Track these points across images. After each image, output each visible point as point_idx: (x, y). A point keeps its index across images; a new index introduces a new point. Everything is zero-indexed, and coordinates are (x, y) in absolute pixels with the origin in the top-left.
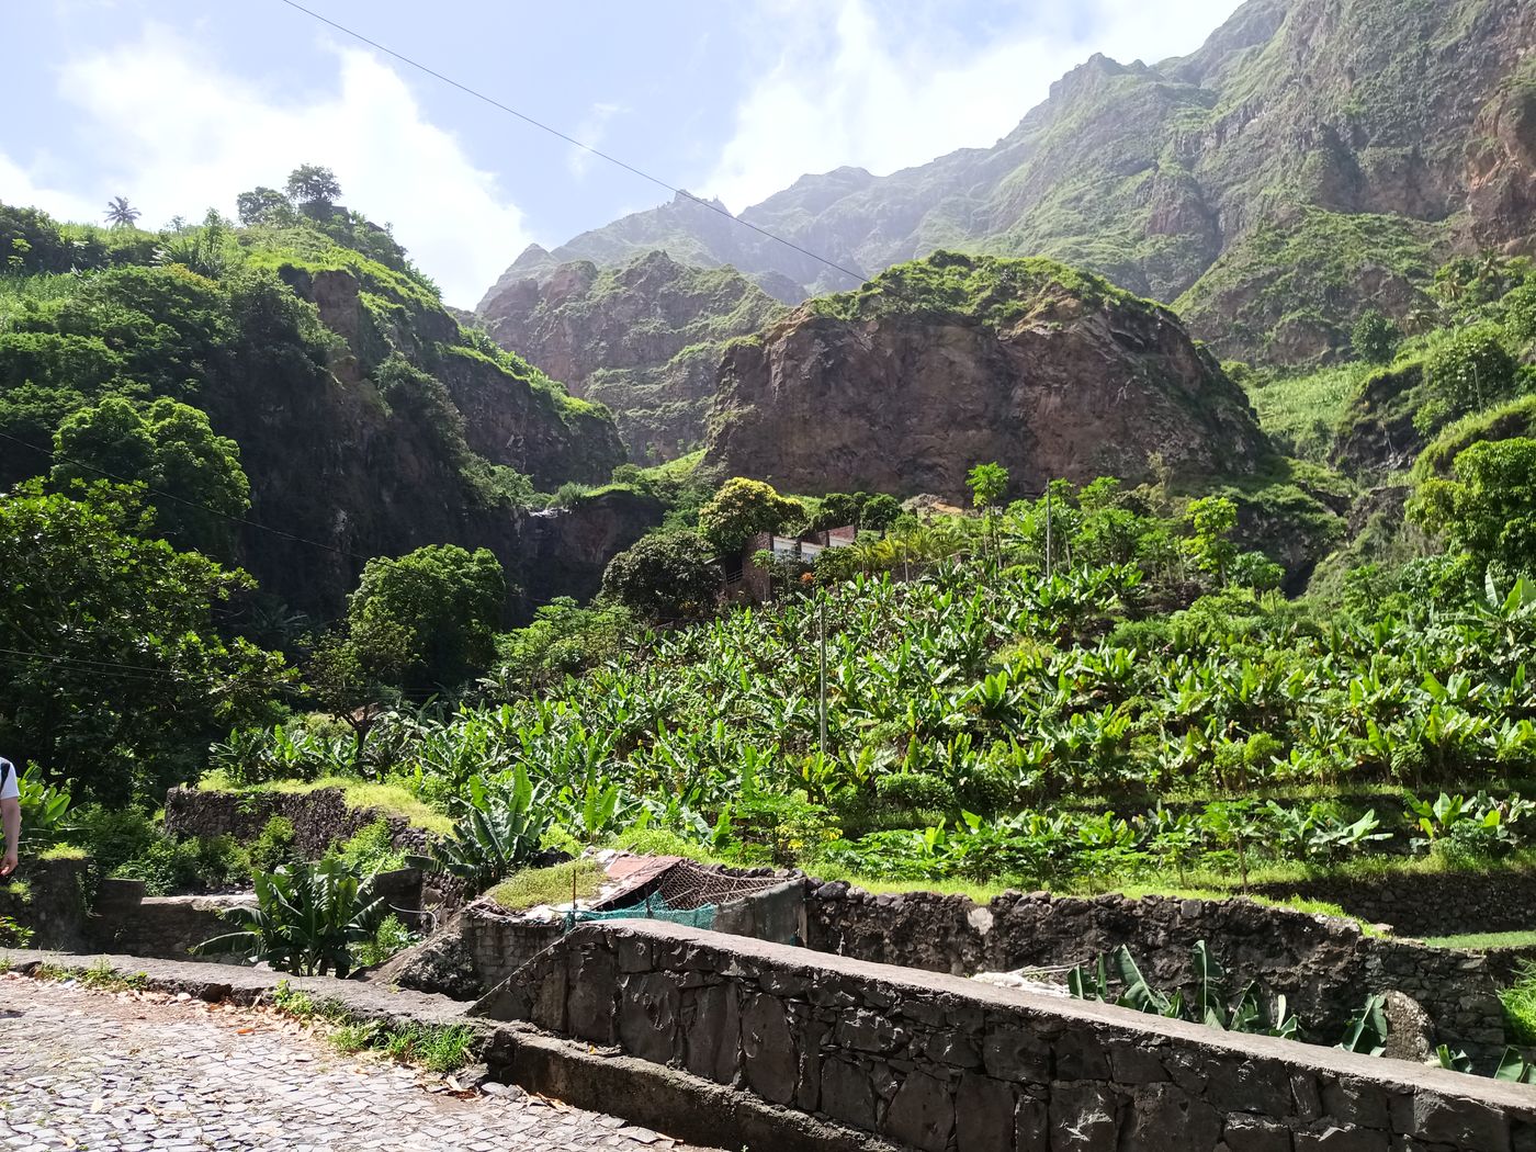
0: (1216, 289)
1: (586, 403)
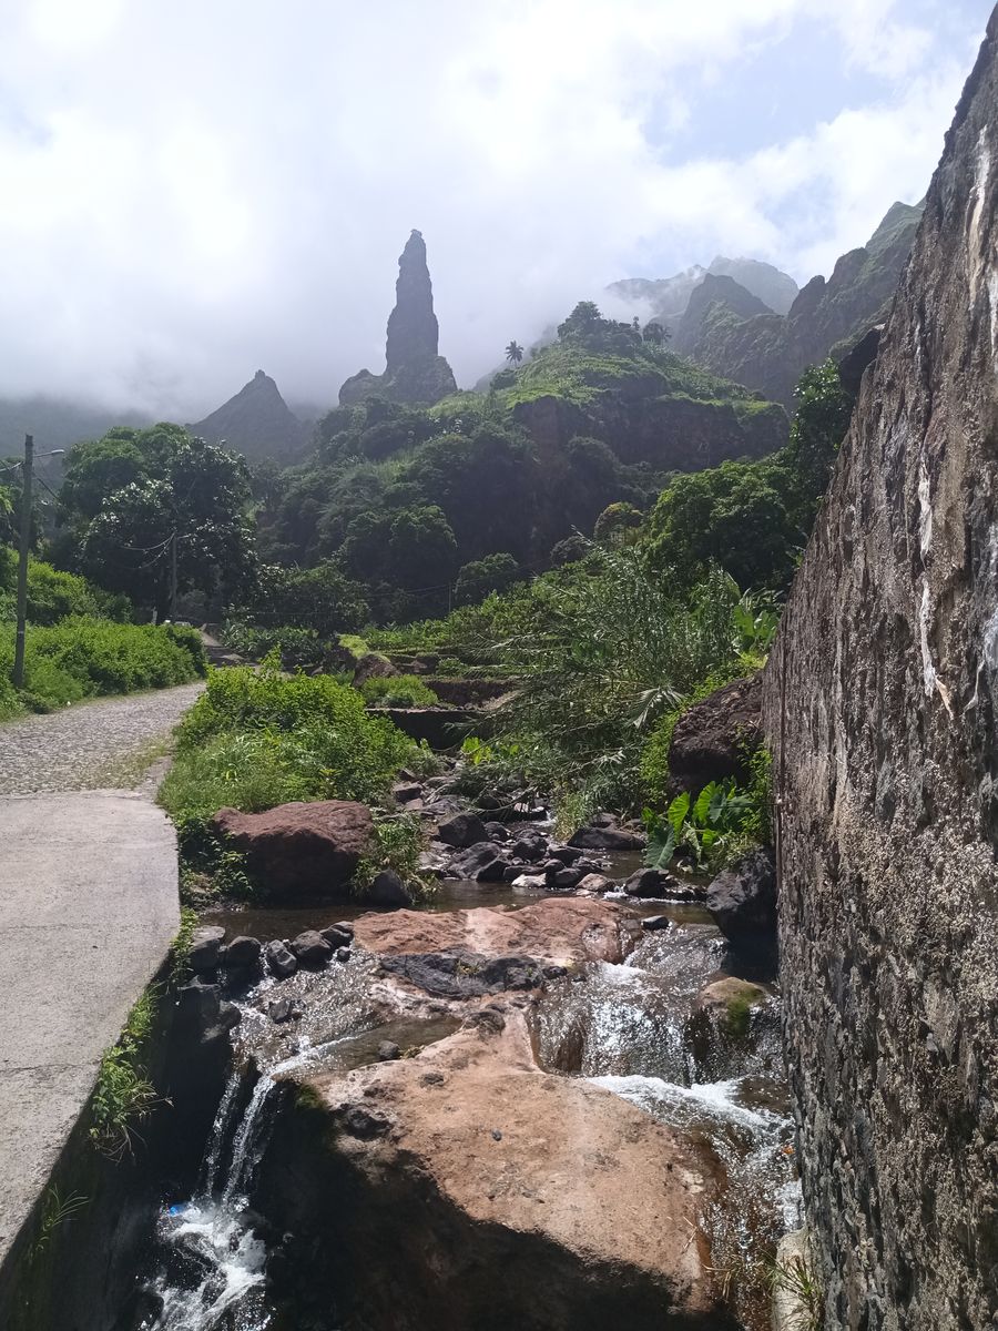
1: (766, 404)
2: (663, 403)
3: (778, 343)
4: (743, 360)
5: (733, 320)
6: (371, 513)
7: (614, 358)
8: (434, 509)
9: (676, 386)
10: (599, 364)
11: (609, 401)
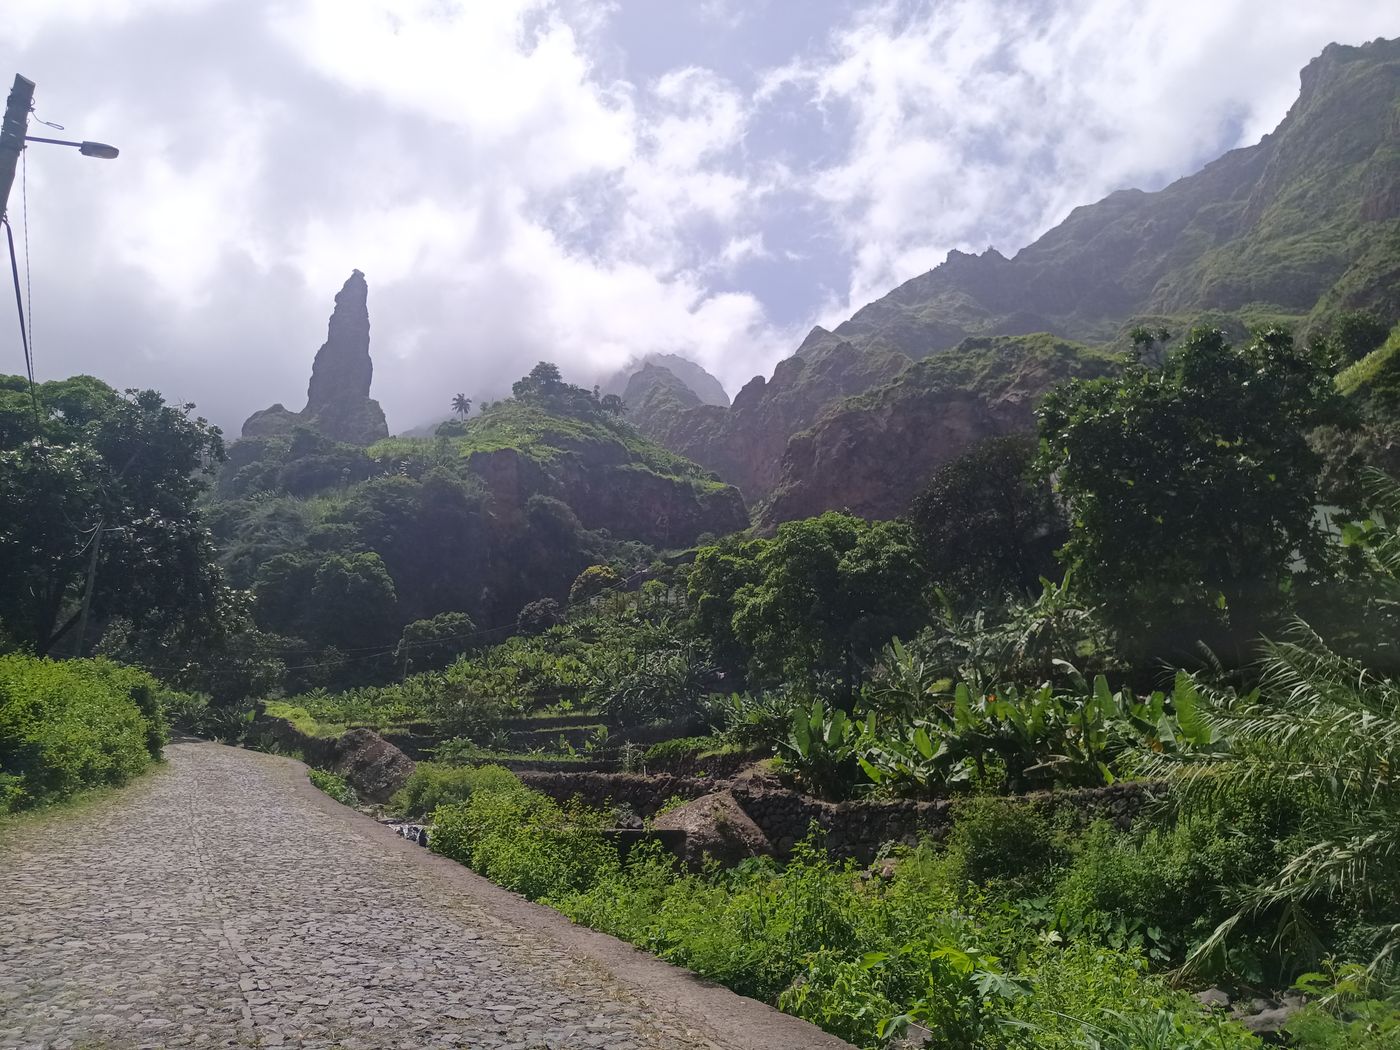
0: (1346, 292)
1: (722, 485)
2: (624, 472)
3: (721, 432)
4: (688, 444)
5: (677, 406)
6: (290, 555)
7: (575, 421)
8: (372, 556)
9: (637, 458)
10: (559, 425)
11: (569, 463)
